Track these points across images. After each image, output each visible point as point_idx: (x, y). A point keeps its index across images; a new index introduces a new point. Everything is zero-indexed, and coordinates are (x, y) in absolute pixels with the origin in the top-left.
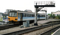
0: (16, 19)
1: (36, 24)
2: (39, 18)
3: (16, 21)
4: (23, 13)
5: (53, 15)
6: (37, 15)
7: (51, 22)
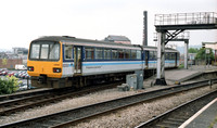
0: (55, 70)
1: (162, 82)
2: (147, 64)
3: (57, 75)
4: (81, 47)
5: (208, 52)
6: (162, 53)
7: (204, 74)
